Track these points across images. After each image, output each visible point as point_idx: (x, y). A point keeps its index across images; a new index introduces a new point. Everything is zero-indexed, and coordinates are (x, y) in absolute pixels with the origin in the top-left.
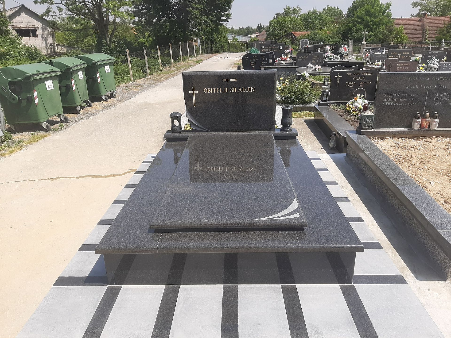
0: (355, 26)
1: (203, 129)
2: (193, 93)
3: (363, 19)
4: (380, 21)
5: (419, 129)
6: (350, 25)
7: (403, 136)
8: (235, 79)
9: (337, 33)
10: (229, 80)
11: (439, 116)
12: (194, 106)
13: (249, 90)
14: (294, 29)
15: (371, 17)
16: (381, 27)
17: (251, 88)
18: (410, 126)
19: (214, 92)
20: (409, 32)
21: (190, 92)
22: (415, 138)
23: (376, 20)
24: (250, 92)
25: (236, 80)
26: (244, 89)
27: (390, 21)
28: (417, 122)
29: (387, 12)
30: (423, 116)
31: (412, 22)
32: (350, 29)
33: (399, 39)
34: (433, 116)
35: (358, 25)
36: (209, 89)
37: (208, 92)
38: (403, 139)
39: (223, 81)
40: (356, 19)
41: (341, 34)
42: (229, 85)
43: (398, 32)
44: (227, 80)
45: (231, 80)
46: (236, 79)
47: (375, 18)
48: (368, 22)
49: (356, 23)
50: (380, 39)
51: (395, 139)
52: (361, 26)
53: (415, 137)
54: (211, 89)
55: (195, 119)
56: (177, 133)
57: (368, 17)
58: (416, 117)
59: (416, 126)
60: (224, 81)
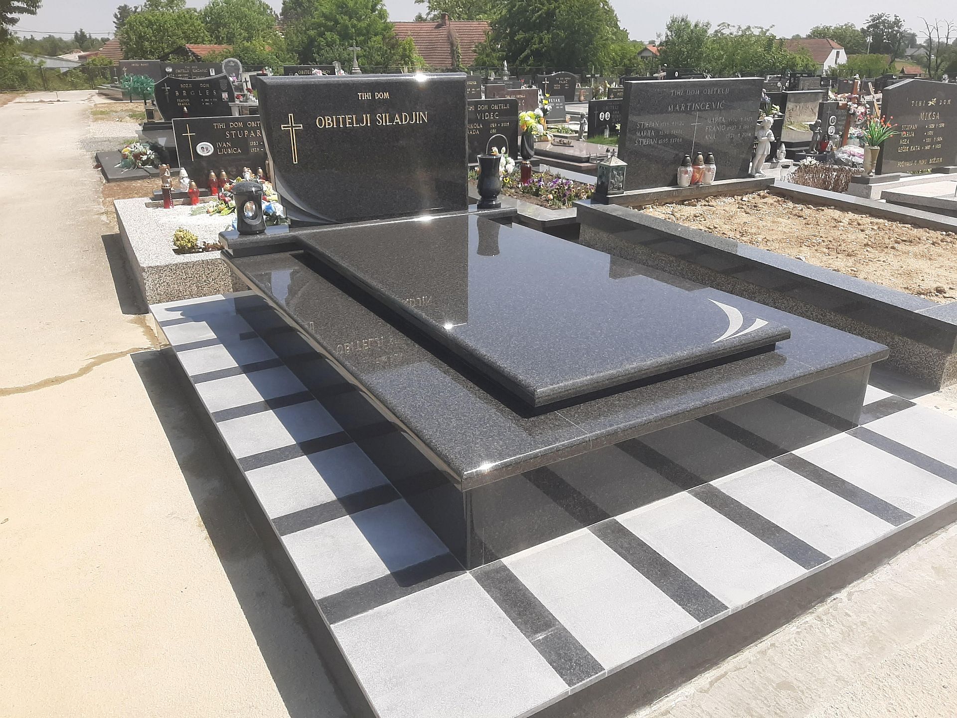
0: (322, 35)
1: (318, 218)
2: (290, 128)
3: (337, 22)
4: (369, 25)
5: (689, 186)
6: (312, 33)
7: (668, 201)
8: (385, 93)
9: (288, 50)
10: (373, 96)
11: (716, 159)
12: (295, 161)
13: (416, 120)
14: (188, 39)
15: (351, 18)
16: (374, 39)
17: (419, 114)
18: (674, 182)
19: (341, 126)
20: (423, 49)
21: (284, 127)
22: (685, 203)
23: (363, 24)
24: (418, 122)
25: (387, 95)
26: (406, 116)
27: (388, 27)
28: (686, 172)
29: (379, 7)
30: (695, 163)
31: (425, 31)
32: (312, 41)
33: (410, 63)
34: (707, 161)
35: (328, 34)
36: (328, 119)
37: (327, 127)
38: (670, 205)
39: (360, 99)
40: (323, 20)
41: (297, 52)
42: (373, 107)
43: (405, 49)
44: (368, 96)
45: (378, 96)
46: (387, 93)
47: (359, 20)
48: (347, 27)
49: (322, 29)
50: (378, 64)
51: (658, 206)
52: (336, 37)
53: (685, 201)
54: (332, 118)
55: (298, 195)
56: (254, 233)
57: (346, 18)
58: (684, 164)
59: (685, 180)
60: (362, 98)
